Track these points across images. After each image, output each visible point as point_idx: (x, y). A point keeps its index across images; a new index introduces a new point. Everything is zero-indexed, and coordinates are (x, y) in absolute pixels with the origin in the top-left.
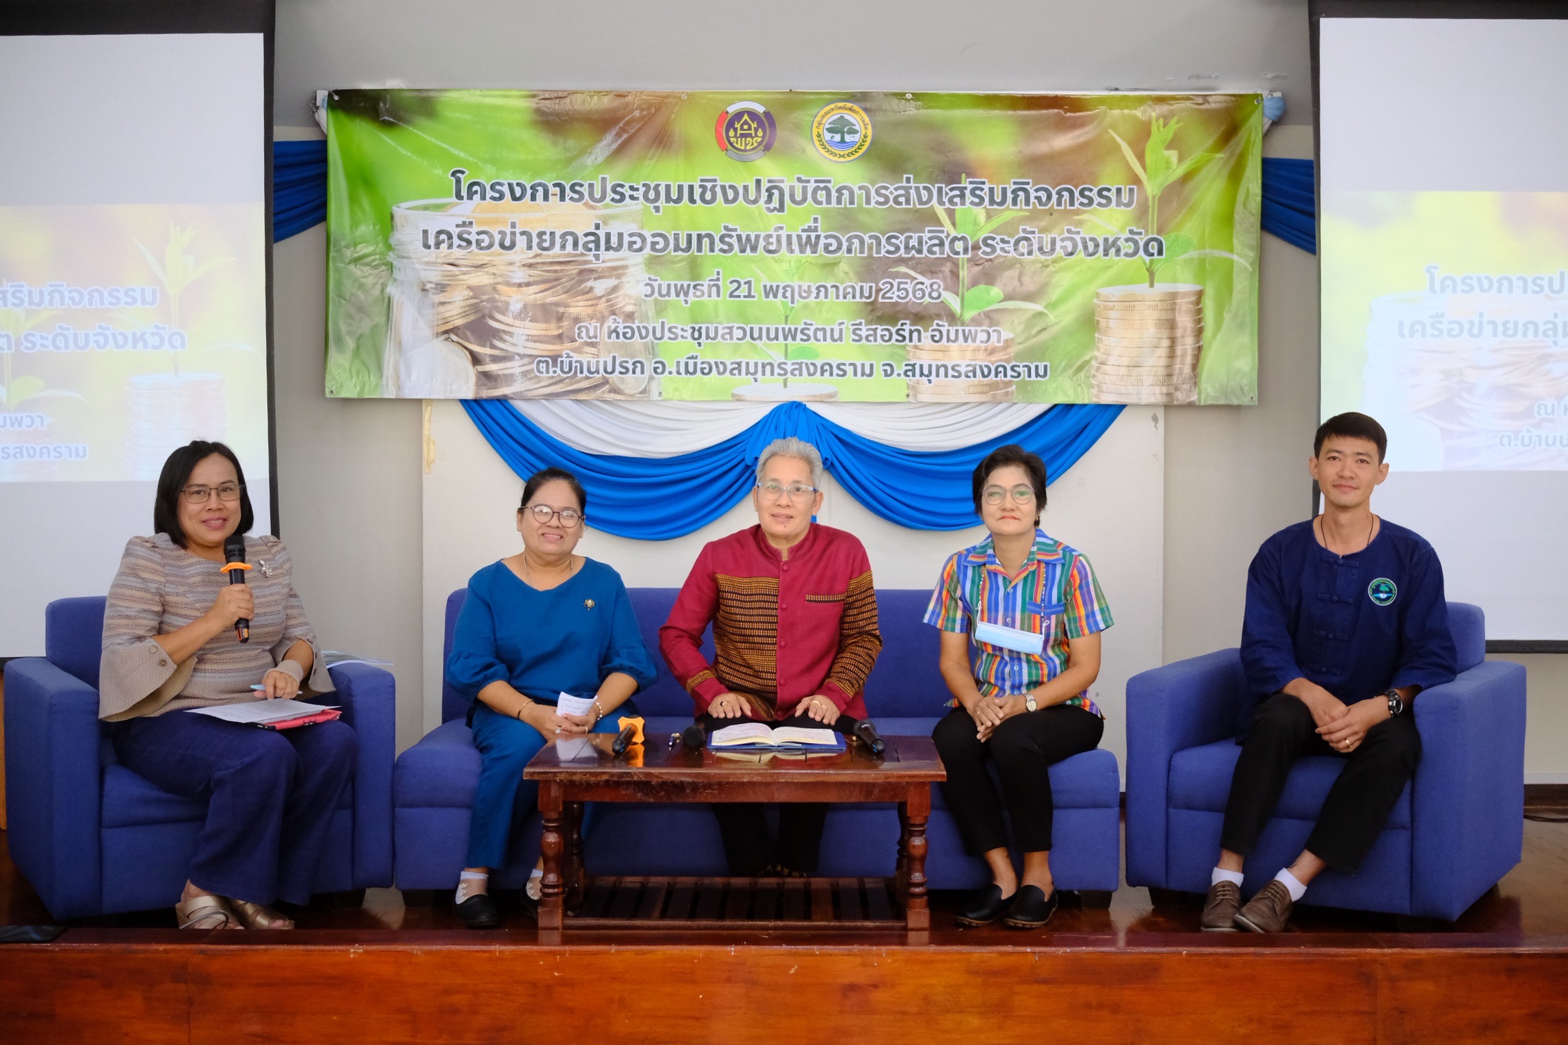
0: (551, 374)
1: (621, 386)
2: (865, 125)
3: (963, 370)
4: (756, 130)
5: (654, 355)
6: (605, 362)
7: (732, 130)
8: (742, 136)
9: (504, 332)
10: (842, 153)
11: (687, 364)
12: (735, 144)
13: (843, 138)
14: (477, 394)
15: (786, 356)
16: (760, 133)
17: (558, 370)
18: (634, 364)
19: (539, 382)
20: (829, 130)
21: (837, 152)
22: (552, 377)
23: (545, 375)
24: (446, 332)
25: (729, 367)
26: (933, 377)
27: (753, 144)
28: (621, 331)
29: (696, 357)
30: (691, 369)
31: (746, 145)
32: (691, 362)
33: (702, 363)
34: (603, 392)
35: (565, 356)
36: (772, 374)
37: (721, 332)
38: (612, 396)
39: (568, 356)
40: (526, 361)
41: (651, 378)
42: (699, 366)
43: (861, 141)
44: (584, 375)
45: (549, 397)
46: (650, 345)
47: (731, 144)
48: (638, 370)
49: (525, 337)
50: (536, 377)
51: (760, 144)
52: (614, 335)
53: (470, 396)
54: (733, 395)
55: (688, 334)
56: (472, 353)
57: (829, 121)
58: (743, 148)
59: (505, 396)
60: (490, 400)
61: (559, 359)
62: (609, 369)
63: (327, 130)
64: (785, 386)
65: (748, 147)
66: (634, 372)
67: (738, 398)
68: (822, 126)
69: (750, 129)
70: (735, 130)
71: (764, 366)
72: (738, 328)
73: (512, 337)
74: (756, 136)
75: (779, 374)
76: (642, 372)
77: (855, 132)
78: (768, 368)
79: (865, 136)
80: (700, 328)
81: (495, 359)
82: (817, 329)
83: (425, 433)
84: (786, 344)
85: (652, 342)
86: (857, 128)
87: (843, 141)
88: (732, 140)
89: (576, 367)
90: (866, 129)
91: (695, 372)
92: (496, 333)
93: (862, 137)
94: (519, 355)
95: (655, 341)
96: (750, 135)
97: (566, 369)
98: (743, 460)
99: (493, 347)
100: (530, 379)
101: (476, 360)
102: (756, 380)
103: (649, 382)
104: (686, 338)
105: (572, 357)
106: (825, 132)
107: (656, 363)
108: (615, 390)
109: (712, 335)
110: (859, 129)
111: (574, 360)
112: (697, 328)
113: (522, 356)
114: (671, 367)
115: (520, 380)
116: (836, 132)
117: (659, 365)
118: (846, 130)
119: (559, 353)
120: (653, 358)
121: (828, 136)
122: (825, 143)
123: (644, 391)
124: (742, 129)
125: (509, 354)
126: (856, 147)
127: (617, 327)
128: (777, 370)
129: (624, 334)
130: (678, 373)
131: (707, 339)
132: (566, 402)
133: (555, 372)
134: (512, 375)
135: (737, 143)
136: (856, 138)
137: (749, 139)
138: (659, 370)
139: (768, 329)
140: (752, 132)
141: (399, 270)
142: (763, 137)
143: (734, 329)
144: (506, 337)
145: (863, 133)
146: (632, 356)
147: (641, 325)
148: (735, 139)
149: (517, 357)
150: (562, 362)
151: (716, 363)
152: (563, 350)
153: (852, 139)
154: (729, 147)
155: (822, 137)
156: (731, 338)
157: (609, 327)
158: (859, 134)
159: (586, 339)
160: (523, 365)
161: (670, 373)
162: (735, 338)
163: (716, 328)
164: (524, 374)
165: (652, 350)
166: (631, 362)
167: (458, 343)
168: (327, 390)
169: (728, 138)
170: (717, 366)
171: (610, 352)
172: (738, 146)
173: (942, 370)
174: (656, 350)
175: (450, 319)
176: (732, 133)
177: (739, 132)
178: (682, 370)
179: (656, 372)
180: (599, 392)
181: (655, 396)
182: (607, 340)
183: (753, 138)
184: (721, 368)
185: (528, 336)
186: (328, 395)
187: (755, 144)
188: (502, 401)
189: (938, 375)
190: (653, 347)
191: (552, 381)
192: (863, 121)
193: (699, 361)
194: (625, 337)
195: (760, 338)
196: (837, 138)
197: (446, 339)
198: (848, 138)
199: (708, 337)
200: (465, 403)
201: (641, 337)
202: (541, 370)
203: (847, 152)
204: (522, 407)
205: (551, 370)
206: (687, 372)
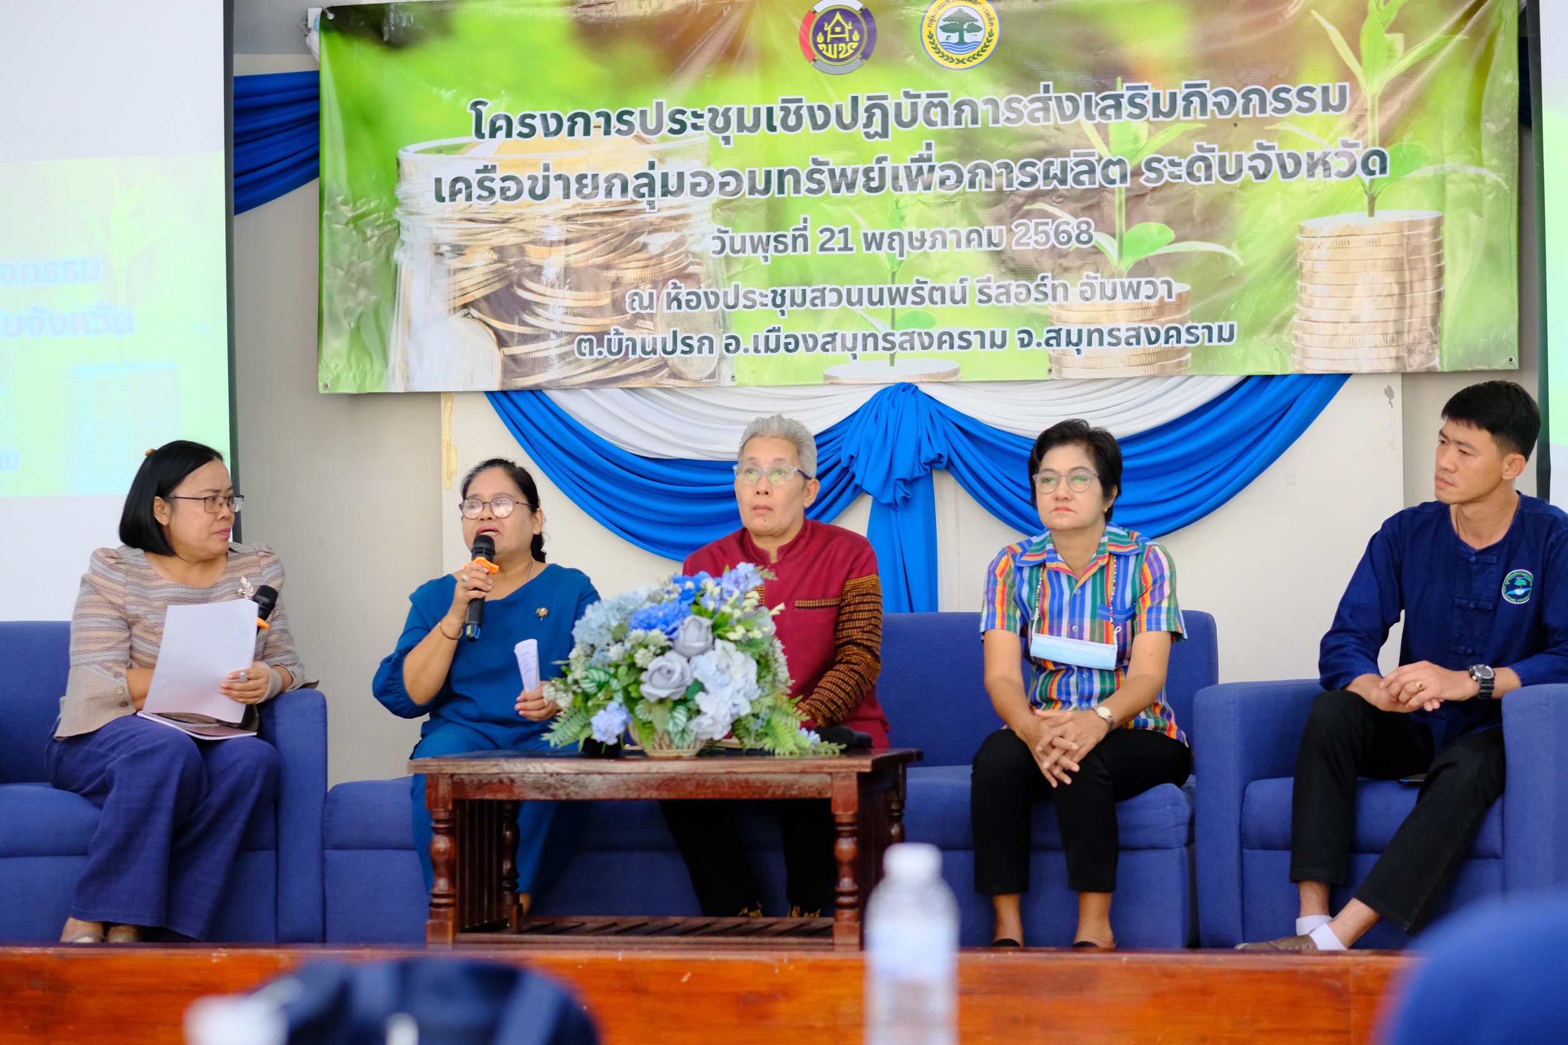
0: (596, 356)
1: (683, 369)
2: (990, 19)
3: (1123, 335)
4: (851, 32)
5: (726, 329)
6: (664, 341)
7: (820, 34)
8: (834, 41)
9: (537, 303)
10: (960, 57)
11: (767, 338)
12: (824, 52)
13: (961, 37)
14: (503, 384)
15: (893, 327)
16: (856, 36)
17: (605, 351)
18: (701, 340)
19: (581, 366)
20: (944, 29)
21: (954, 57)
22: (597, 360)
23: (588, 357)
24: (465, 306)
25: (821, 341)
26: (1083, 346)
27: (847, 51)
28: (683, 299)
29: (779, 330)
30: (772, 345)
31: (839, 52)
32: (772, 336)
33: (787, 337)
34: (661, 378)
35: (613, 332)
36: (876, 348)
37: (809, 296)
38: (671, 383)
39: (617, 333)
40: (564, 340)
41: (721, 358)
42: (783, 341)
43: (985, 40)
44: (637, 356)
45: (593, 385)
46: (721, 316)
47: (820, 52)
48: (706, 348)
49: (562, 310)
50: (577, 360)
51: (856, 50)
52: (675, 303)
53: (495, 387)
54: (826, 377)
55: (768, 300)
56: (496, 332)
57: (943, 17)
58: (835, 56)
59: (537, 385)
60: (520, 392)
61: (606, 337)
62: (669, 348)
63: (320, 57)
64: (892, 363)
65: (842, 56)
66: (700, 351)
67: (830, 381)
68: (934, 24)
69: (843, 32)
70: (825, 34)
71: (865, 338)
72: (831, 290)
73: (546, 310)
74: (851, 40)
75: (884, 349)
76: (711, 351)
77: (978, 29)
78: (870, 341)
79: (991, 35)
80: (784, 291)
81: (525, 339)
82: (933, 289)
83: (445, 436)
84: (893, 310)
85: (723, 312)
86: (979, 23)
87: (961, 42)
88: (821, 47)
89: (627, 346)
90: (992, 24)
91: (777, 349)
92: (527, 306)
93: (987, 35)
94: (555, 332)
95: (727, 310)
96: (842, 40)
97: (615, 350)
98: (839, 461)
99: (523, 323)
100: (570, 363)
101: (502, 341)
102: (855, 357)
103: (718, 363)
104: (766, 305)
105: (622, 334)
106: (939, 31)
107: (728, 338)
108: (675, 375)
109: (799, 300)
110: (982, 26)
111: (624, 337)
112: (779, 292)
113: (559, 334)
114: (747, 342)
115: (556, 364)
116: (953, 31)
117: (732, 341)
118: (965, 27)
119: (604, 329)
120: (724, 333)
121: (942, 36)
122: (939, 46)
123: (712, 376)
124: (833, 32)
125: (542, 332)
126: (979, 48)
127: (678, 294)
128: (882, 343)
129: (688, 302)
130: (757, 350)
131: (792, 305)
132: (614, 391)
133: (600, 353)
134: (547, 358)
135: (827, 50)
136: (979, 37)
137: (842, 45)
138: (732, 348)
139: (870, 290)
140: (846, 35)
141: (408, 230)
142: (860, 41)
143: (827, 292)
144: (539, 310)
145: (988, 29)
146: (697, 331)
147: (709, 291)
148: (824, 46)
149: (552, 336)
150: (610, 340)
151: (804, 336)
152: (611, 325)
153: (974, 39)
154: (818, 56)
155: (935, 37)
156: (823, 304)
157: (669, 294)
158: (982, 32)
159: (638, 310)
160: (561, 346)
161: (746, 351)
162: (827, 303)
163: (804, 291)
164: (562, 357)
165: (722, 322)
166: (696, 338)
167: (480, 320)
168: (321, 384)
169: (816, 44)
170: (805, 341)
171: (669, 325)
172: (829, 55)
173: (1095, 336)
174: (728, 322)
175: (470, 289)
176: (820, 38)
177: (830, 36)
178: (761, 347)
179: (728, 350)
180: (656, 378)
181: (726, 381)
182: (666, 311)
183: (847, 43)
184: (811, 342)
185: (567, 308)
186: (322, 390)
187: (851, 52)
188: (536, 392)
189: (1090, 343)
190: (724, 318)
191: (596, 365)
192: (988, 15)
193: (782, 334)
194: (689, 306)
195: (860, 302)
196: (955, 38)
197: (465, 315)
198: (968, 37)
199: (793, 303)
200: (490, 394)
201: (710, 306)
202: (583, 351)
203: (967, 56)
204: (558, 398)
205: (596, 351)
206: (767, 349)
